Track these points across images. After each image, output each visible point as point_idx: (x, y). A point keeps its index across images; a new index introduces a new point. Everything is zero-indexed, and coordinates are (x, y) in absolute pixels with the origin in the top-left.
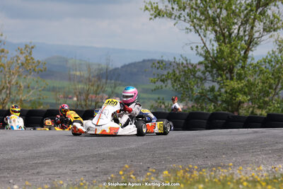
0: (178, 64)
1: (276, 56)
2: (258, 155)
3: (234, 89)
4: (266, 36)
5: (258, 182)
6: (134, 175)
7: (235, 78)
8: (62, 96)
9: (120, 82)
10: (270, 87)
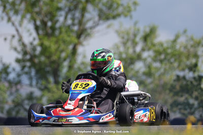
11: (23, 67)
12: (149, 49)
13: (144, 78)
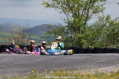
0: (57, 27)
1: (98, 24)
2: (91, 65)
3: (80, 37)
4: (94, 15)
5: (91, 76)
6: (38, 73)
7: (81, 32)
8: (8, 39)
9: (32, 34)
10: (95, 36)
11: (69, 28)
12: (108, 23)
13: (106, 32)
